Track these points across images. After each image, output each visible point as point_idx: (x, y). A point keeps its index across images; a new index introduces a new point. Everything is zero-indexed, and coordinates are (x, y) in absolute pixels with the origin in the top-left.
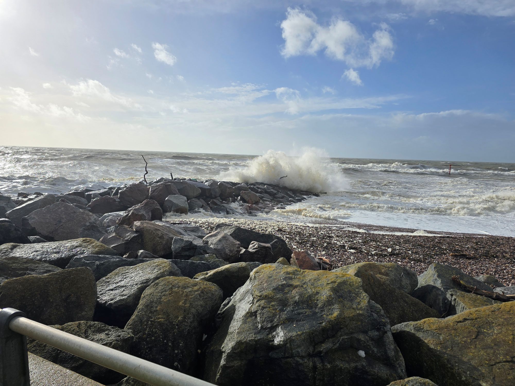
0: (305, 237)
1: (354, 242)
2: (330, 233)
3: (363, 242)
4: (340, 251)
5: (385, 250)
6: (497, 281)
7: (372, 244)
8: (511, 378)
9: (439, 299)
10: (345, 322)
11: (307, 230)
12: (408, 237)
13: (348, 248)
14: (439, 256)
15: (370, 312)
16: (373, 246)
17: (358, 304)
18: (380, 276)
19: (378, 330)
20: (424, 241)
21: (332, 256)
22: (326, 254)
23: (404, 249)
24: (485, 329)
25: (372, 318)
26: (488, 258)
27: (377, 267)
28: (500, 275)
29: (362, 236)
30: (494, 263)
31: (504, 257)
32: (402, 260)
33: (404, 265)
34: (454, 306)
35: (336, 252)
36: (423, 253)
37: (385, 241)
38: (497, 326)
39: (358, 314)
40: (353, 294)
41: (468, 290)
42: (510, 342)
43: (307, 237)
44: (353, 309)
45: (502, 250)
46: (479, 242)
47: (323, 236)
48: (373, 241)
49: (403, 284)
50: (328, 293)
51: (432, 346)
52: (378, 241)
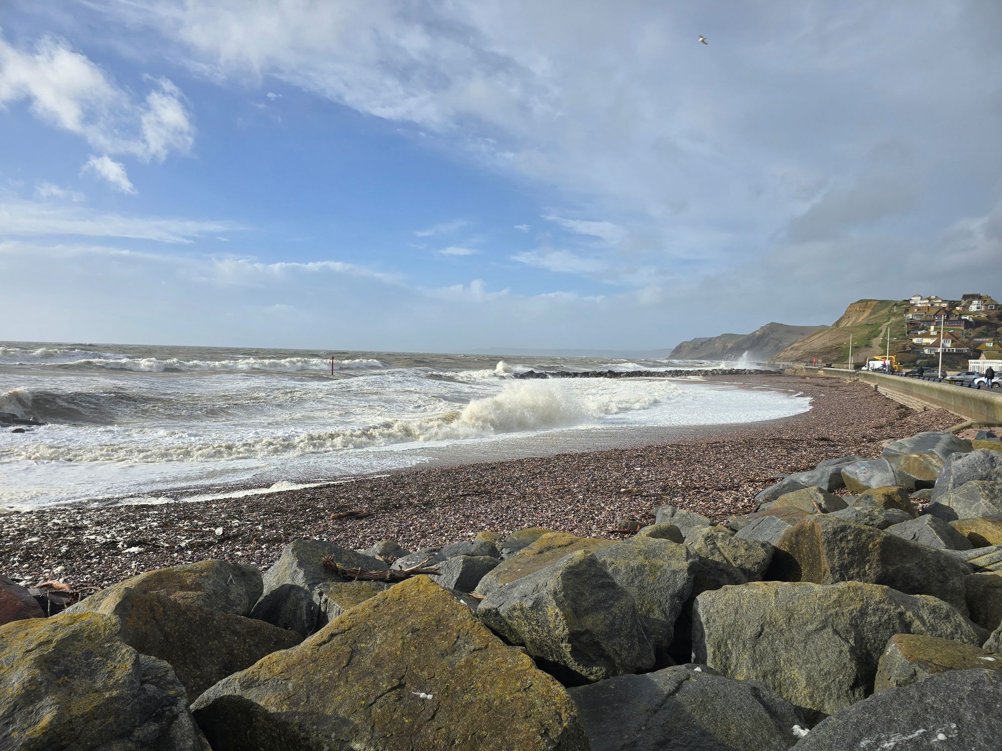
0: (6, 542)
1: (140, 528)
2: (78, 518)
3: (160, 526)
4: (104, 556)
5: (210, 533)
6: (399, 547)
7: (181, 525)
8: (398, 716)
9: (301, 608)
10: (73, 729)
11: (11, 523)
12: (258, 499)
13: (125, 546)
14: (312, 524)
15: (138, 684)
16: (184, 530)
17: (107, 677)
18: (182, 593)
19: (158, 718)
20: (287, 500)
21: (81, 573)
22: (65, 570)
23: (248, 523)
24: (362, 643)
25: (143, 696)
26: (388, 512)
27: (176, 577)
28: (404, 536)
29: (158, 514)
30: (397, 518)
31: (411, 504)
32: (245, 546)
33: (248, 555)
34: (325, 613)
35: (94, 560)
36: (285, 523)
37: (211, 515)
38: (380, 632)
39: (107, 699)
40: (96, 657)
41: (349, 577)
42: (398, 653)
43: (12, 539)
44: (96, 692)
45: (408, 493)
46: (375, 486)
47: (59, 529)
48: (185, 518)
49: (231, 597)
50: (26, 674)
51: (273, 709)
52: (196, 517)
